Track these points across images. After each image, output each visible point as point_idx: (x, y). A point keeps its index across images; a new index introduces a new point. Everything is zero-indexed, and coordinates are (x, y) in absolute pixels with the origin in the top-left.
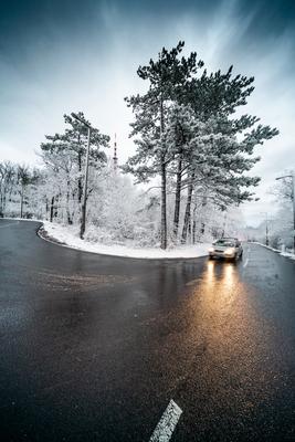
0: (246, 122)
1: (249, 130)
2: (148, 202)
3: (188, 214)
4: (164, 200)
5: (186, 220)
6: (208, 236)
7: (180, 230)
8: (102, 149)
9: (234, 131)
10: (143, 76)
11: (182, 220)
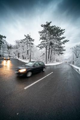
0: (63, 38)
1: (64, 40)
2: (43, 54)
3: (51, 56)
4: (46, 54)
5: (51, 58)
6: (55, 61)
7: (49, 60)
8: (32, 42)
9: (61, 39)
10: (42, 26)
11: (50, 58)
